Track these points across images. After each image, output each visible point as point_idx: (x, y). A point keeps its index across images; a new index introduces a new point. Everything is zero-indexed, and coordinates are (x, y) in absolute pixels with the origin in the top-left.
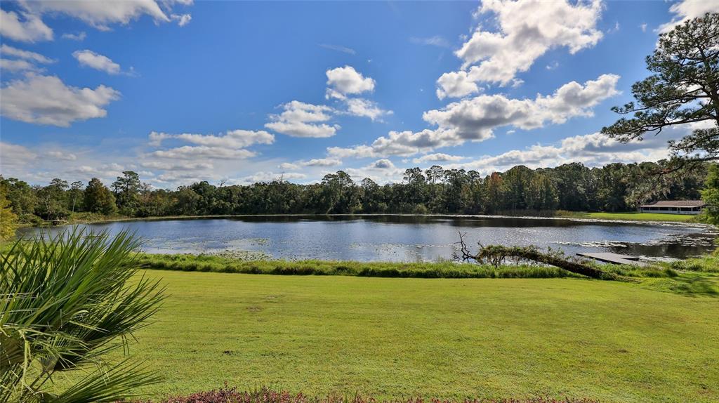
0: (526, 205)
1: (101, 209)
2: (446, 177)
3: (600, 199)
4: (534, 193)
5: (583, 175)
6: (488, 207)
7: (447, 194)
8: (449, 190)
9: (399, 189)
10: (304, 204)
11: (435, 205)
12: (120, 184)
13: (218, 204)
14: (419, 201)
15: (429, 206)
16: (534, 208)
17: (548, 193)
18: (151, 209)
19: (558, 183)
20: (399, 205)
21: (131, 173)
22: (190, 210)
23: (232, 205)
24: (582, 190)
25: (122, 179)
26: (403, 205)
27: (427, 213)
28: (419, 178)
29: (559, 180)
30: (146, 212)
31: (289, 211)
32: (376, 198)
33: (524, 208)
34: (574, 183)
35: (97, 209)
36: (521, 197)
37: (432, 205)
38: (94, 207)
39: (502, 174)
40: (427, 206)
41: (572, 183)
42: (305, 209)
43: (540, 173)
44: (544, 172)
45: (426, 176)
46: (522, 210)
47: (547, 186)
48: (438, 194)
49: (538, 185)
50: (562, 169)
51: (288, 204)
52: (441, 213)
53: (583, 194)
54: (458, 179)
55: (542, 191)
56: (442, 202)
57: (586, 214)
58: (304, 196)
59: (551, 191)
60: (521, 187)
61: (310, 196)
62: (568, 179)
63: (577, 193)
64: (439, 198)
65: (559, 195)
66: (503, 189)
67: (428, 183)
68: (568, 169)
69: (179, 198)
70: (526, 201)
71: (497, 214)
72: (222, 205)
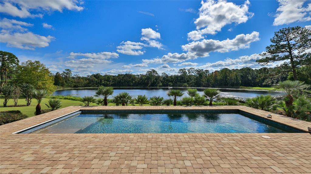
0: (228, 84)
1: (61, 84)
2: (196, 73)
3: (257, 82)
4: (231, 79)
5: (251, 72)
6: (213, 85)
7: (196, 79)
8: (197, 78)
9: (177, 77)
10: (138, 83)
11: (191, 84)
12: (64, 74)
13: (104, 83)
14: (185, 82)
15: (189, 84)
16: (231, 85)
17: (237, 79)
18: (79, 85)
19: (241, 75)
20: (177, 84)
21: (68, 70)
22: (93, 85)
23: (110, 83)
24: (250, 78)
25: (65, 72)
26: (179, 83)
27: (188, 87)
28: (185, 73)
29: (241, 74)
30: (77, 85)
31: (133, 86)
32: (167, 80)
33: (227, 85)
34: (247, 75)
35: (59, 84)
36: (226, 81)
37: (190, 84)
38: (58, 84)
39: (218, 71)
40: (188, 84)
41: (246, 76)
42: (139, 85)
43: (234, 71)
44: (235, 71)
45: (187, 72)
46: (227, 86)
47: (236, 76)
48: (192, 79)
49: (233, 76)
50: (242, 70)
51: (132, 83)
52: (194, 87)
53: (250, 80)
54: (201, 73)
55: (234, 79)
56: (194, 83)
57: (251, 88)
58: (138, 80)
59: (238, 79)
60: (226, 77)
61: (141, 80)
62: (245, 74)
63: (248, 79)
64: (193, 81)
65: (241, 80)
66: (219, 78)
67: (188, 75)
68: (245, 70)
69: (89, 79)
70: (228, 82)
71: (216, 88)
72: (106, 83)
